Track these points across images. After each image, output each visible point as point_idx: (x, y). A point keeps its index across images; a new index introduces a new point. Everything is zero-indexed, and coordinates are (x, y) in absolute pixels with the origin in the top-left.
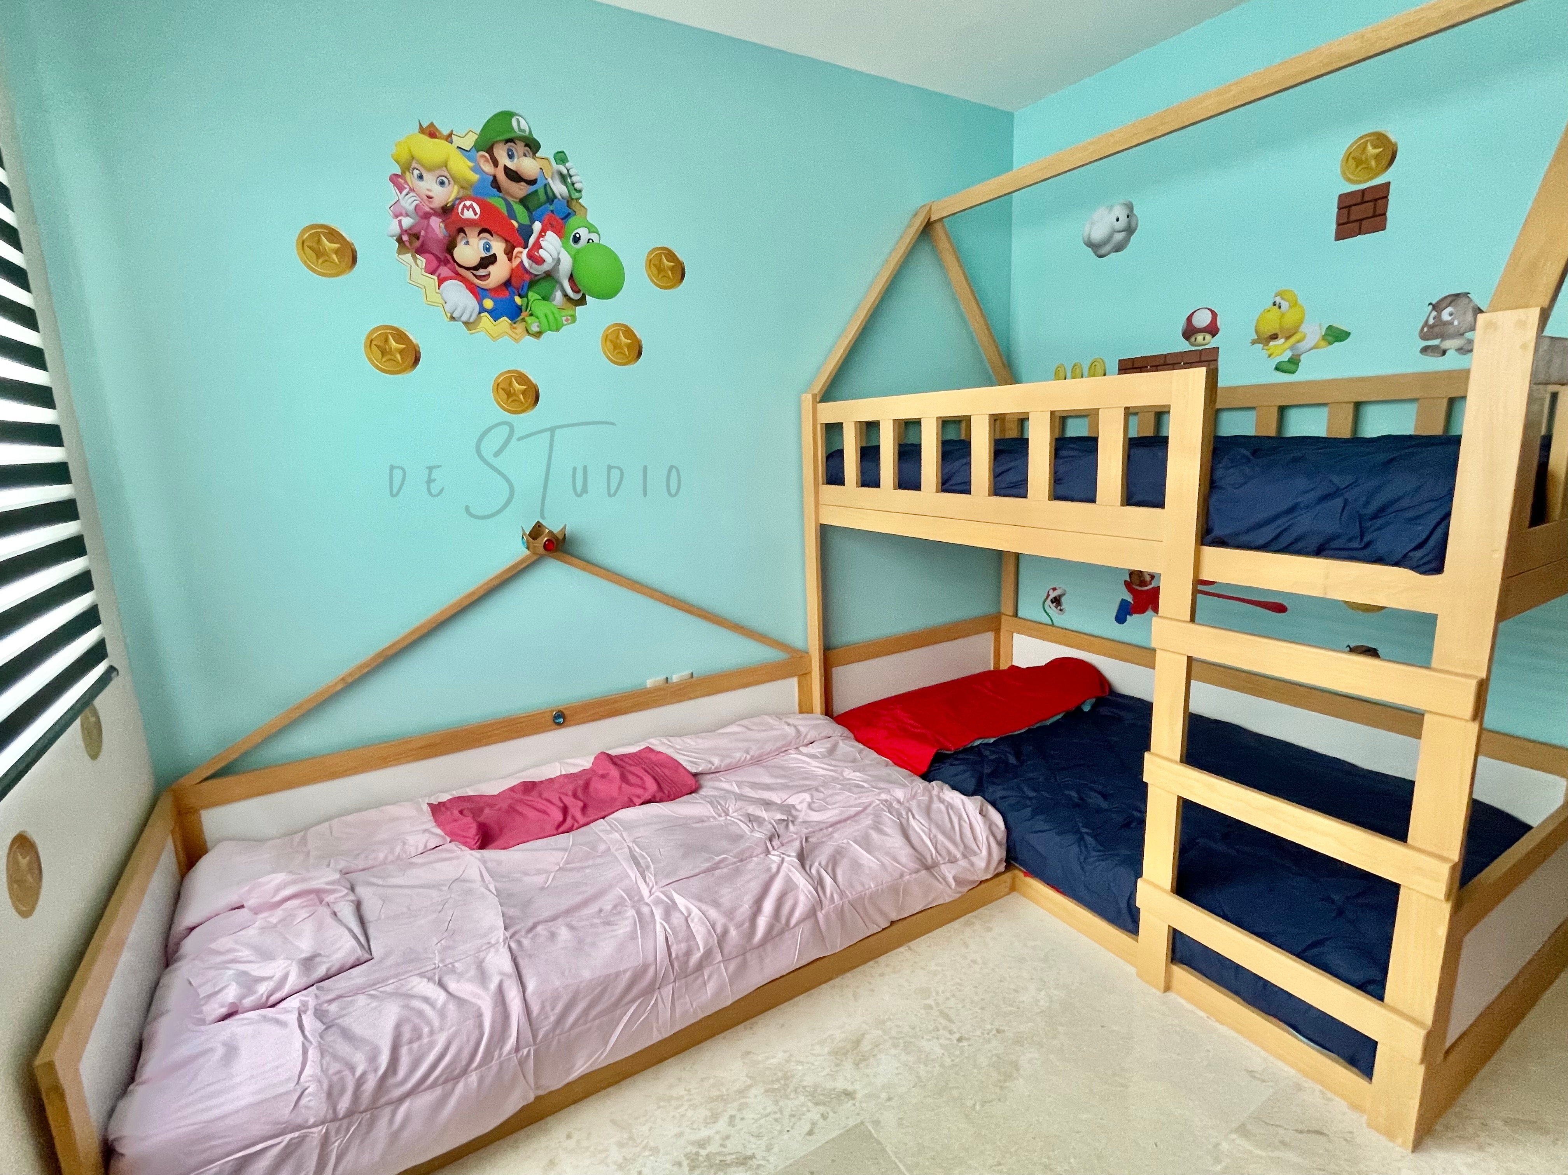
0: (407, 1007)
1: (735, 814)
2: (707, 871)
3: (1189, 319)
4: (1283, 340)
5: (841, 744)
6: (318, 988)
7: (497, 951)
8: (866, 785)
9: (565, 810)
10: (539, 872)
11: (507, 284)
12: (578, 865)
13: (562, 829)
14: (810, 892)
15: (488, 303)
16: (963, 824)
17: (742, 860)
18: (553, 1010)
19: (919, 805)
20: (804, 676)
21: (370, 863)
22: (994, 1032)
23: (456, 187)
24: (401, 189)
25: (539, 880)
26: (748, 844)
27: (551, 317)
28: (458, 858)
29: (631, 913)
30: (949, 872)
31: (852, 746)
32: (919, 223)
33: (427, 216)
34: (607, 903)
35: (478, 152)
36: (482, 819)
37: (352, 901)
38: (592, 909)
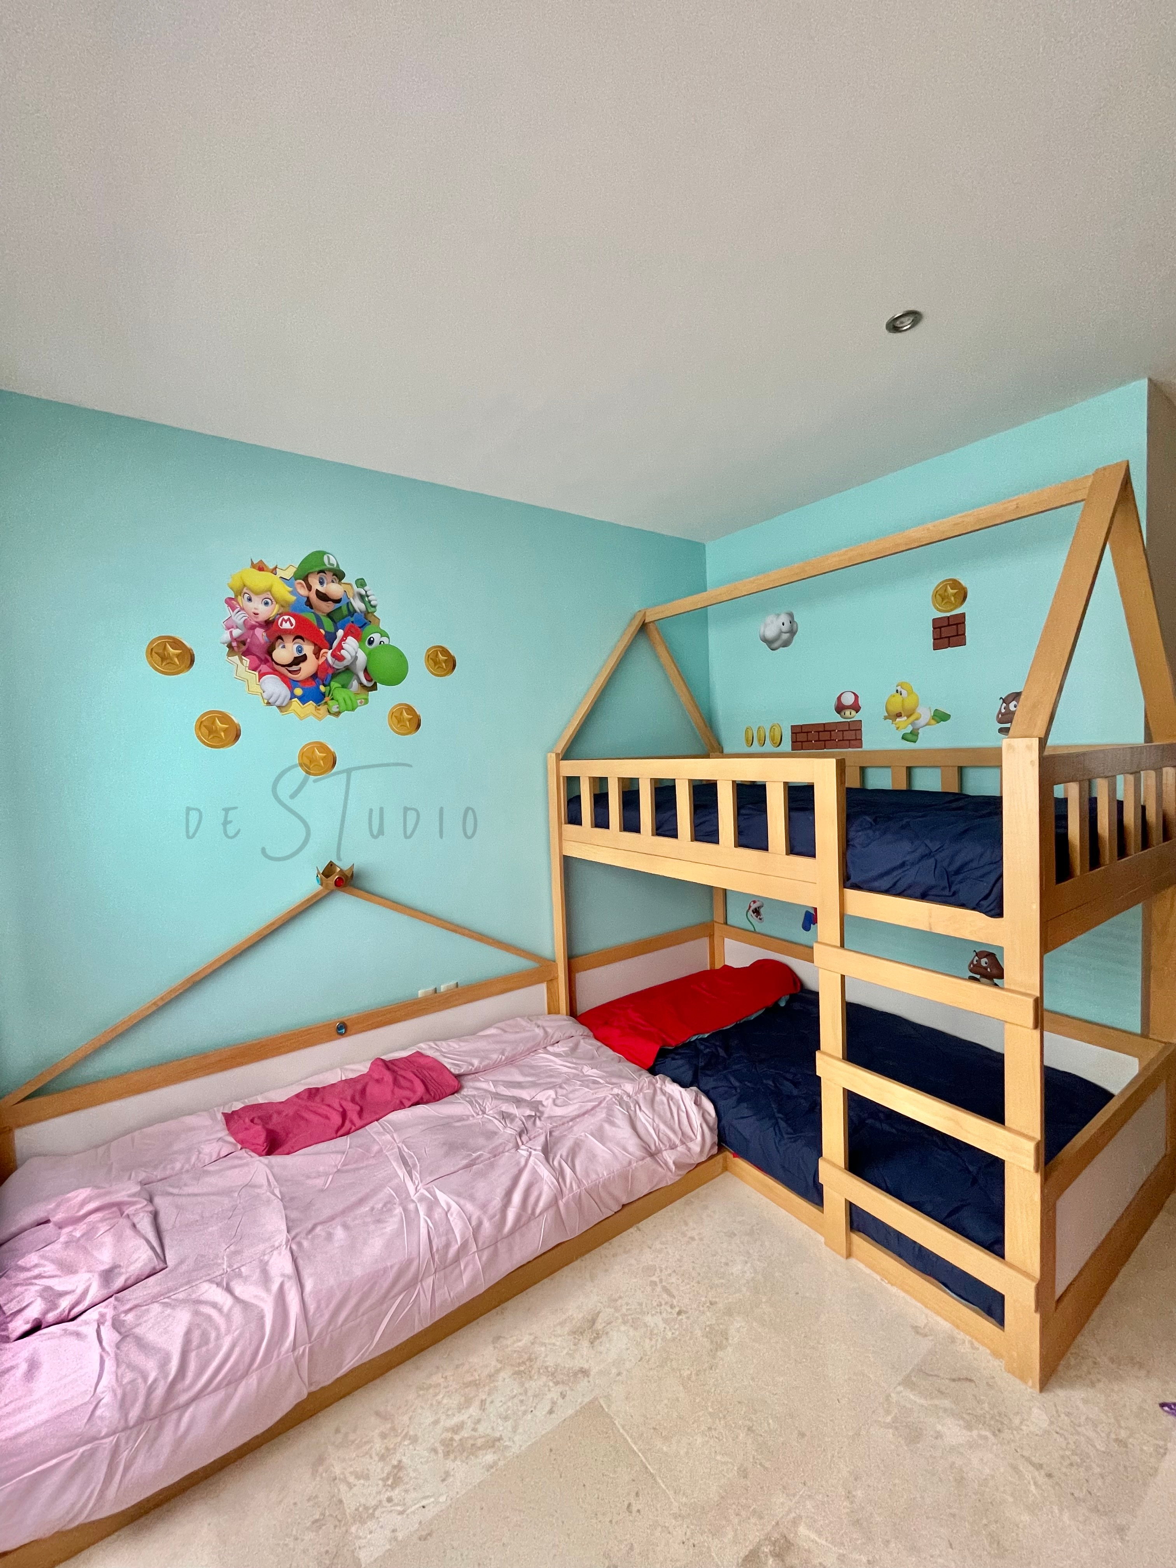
0: (197, 1313)
1: (491, 1112)
2: (466, 1167)
3: (839, 698)
4: (906, 718)
5: (582, 1041)
6: (116, 1299)
7: (280, 1254)
8: (601, 1081)
9: (344, 1115)
10: (319, 1175)
11: (314, 676)
12: (354, 1166)
13: (340, 1133)
14: (553, 1183)
15: (298, 691)
16: (681, 1113)
17: (495, 1156)
18: (327, 1306)
19: (645, 1098)
20: (551, 981)
21: (168, 1172)
22: (708, 1304)
23: (277, 606)
24: (233, 608)
25: (319, 1182)
26: (500, 1141)
27: (349, 702)
28: (247, 1164)
29: (398, 1210)
30: (669, 1157)
31: (591, 1045)
32: (637, 623)
33: (253, 628)
34: (377, 1202)
35: (296, 580)
36: (270, 1127)
37: (151, 1212)
38: (365, 1209)
